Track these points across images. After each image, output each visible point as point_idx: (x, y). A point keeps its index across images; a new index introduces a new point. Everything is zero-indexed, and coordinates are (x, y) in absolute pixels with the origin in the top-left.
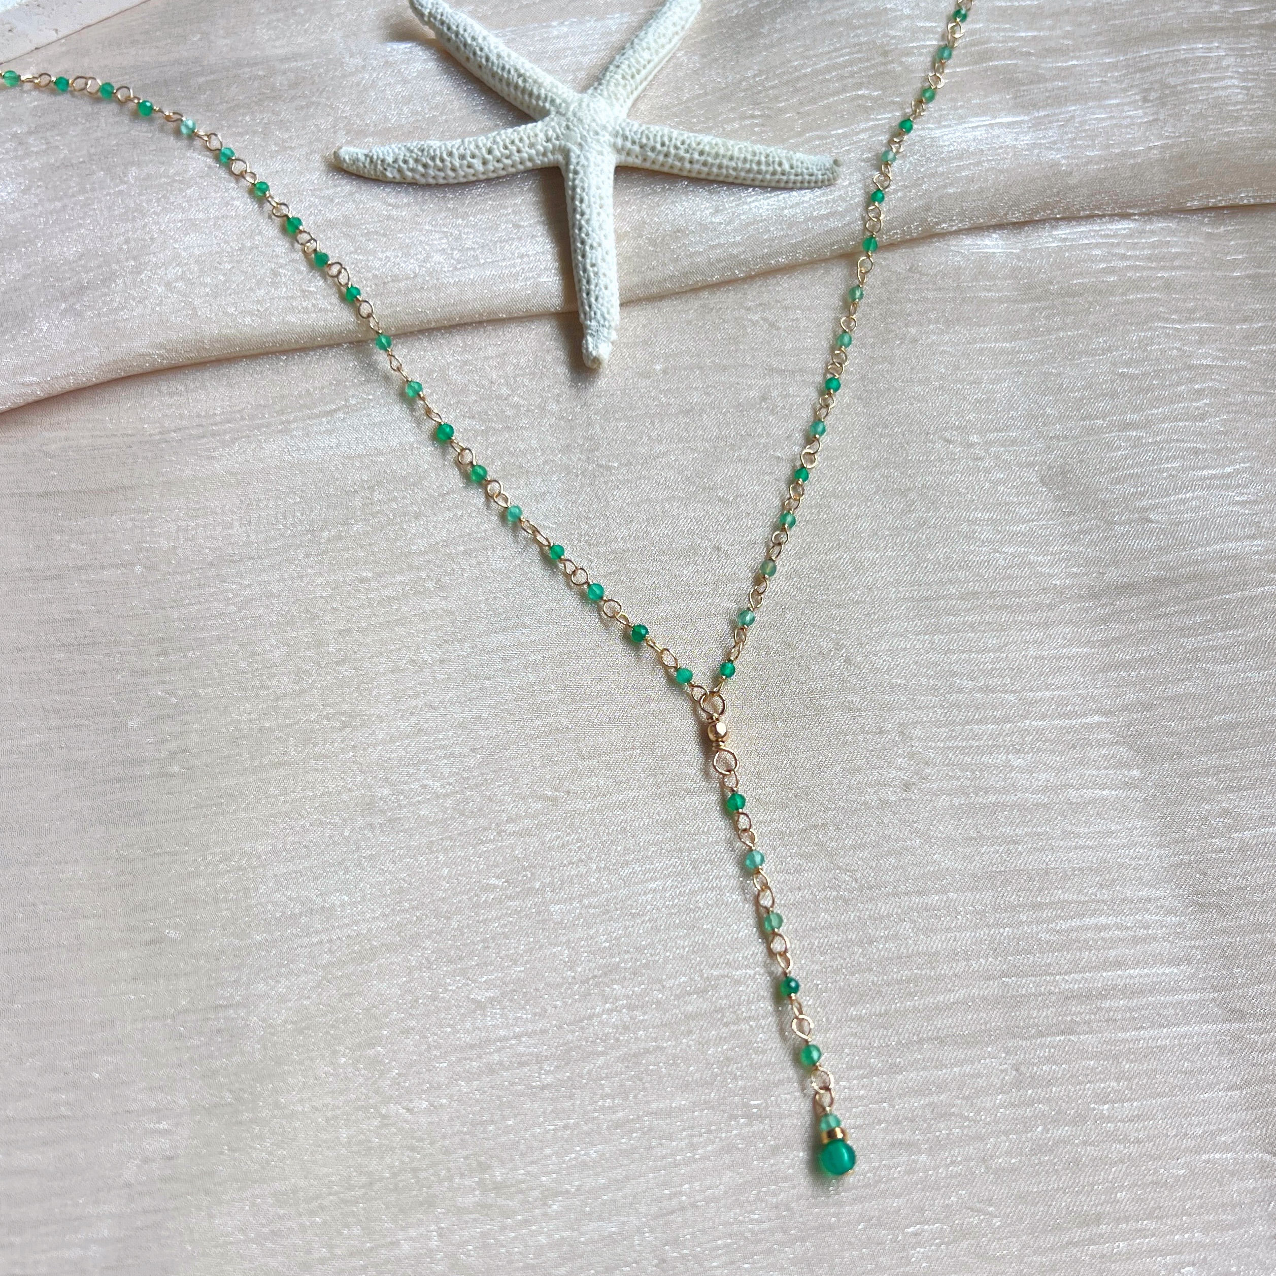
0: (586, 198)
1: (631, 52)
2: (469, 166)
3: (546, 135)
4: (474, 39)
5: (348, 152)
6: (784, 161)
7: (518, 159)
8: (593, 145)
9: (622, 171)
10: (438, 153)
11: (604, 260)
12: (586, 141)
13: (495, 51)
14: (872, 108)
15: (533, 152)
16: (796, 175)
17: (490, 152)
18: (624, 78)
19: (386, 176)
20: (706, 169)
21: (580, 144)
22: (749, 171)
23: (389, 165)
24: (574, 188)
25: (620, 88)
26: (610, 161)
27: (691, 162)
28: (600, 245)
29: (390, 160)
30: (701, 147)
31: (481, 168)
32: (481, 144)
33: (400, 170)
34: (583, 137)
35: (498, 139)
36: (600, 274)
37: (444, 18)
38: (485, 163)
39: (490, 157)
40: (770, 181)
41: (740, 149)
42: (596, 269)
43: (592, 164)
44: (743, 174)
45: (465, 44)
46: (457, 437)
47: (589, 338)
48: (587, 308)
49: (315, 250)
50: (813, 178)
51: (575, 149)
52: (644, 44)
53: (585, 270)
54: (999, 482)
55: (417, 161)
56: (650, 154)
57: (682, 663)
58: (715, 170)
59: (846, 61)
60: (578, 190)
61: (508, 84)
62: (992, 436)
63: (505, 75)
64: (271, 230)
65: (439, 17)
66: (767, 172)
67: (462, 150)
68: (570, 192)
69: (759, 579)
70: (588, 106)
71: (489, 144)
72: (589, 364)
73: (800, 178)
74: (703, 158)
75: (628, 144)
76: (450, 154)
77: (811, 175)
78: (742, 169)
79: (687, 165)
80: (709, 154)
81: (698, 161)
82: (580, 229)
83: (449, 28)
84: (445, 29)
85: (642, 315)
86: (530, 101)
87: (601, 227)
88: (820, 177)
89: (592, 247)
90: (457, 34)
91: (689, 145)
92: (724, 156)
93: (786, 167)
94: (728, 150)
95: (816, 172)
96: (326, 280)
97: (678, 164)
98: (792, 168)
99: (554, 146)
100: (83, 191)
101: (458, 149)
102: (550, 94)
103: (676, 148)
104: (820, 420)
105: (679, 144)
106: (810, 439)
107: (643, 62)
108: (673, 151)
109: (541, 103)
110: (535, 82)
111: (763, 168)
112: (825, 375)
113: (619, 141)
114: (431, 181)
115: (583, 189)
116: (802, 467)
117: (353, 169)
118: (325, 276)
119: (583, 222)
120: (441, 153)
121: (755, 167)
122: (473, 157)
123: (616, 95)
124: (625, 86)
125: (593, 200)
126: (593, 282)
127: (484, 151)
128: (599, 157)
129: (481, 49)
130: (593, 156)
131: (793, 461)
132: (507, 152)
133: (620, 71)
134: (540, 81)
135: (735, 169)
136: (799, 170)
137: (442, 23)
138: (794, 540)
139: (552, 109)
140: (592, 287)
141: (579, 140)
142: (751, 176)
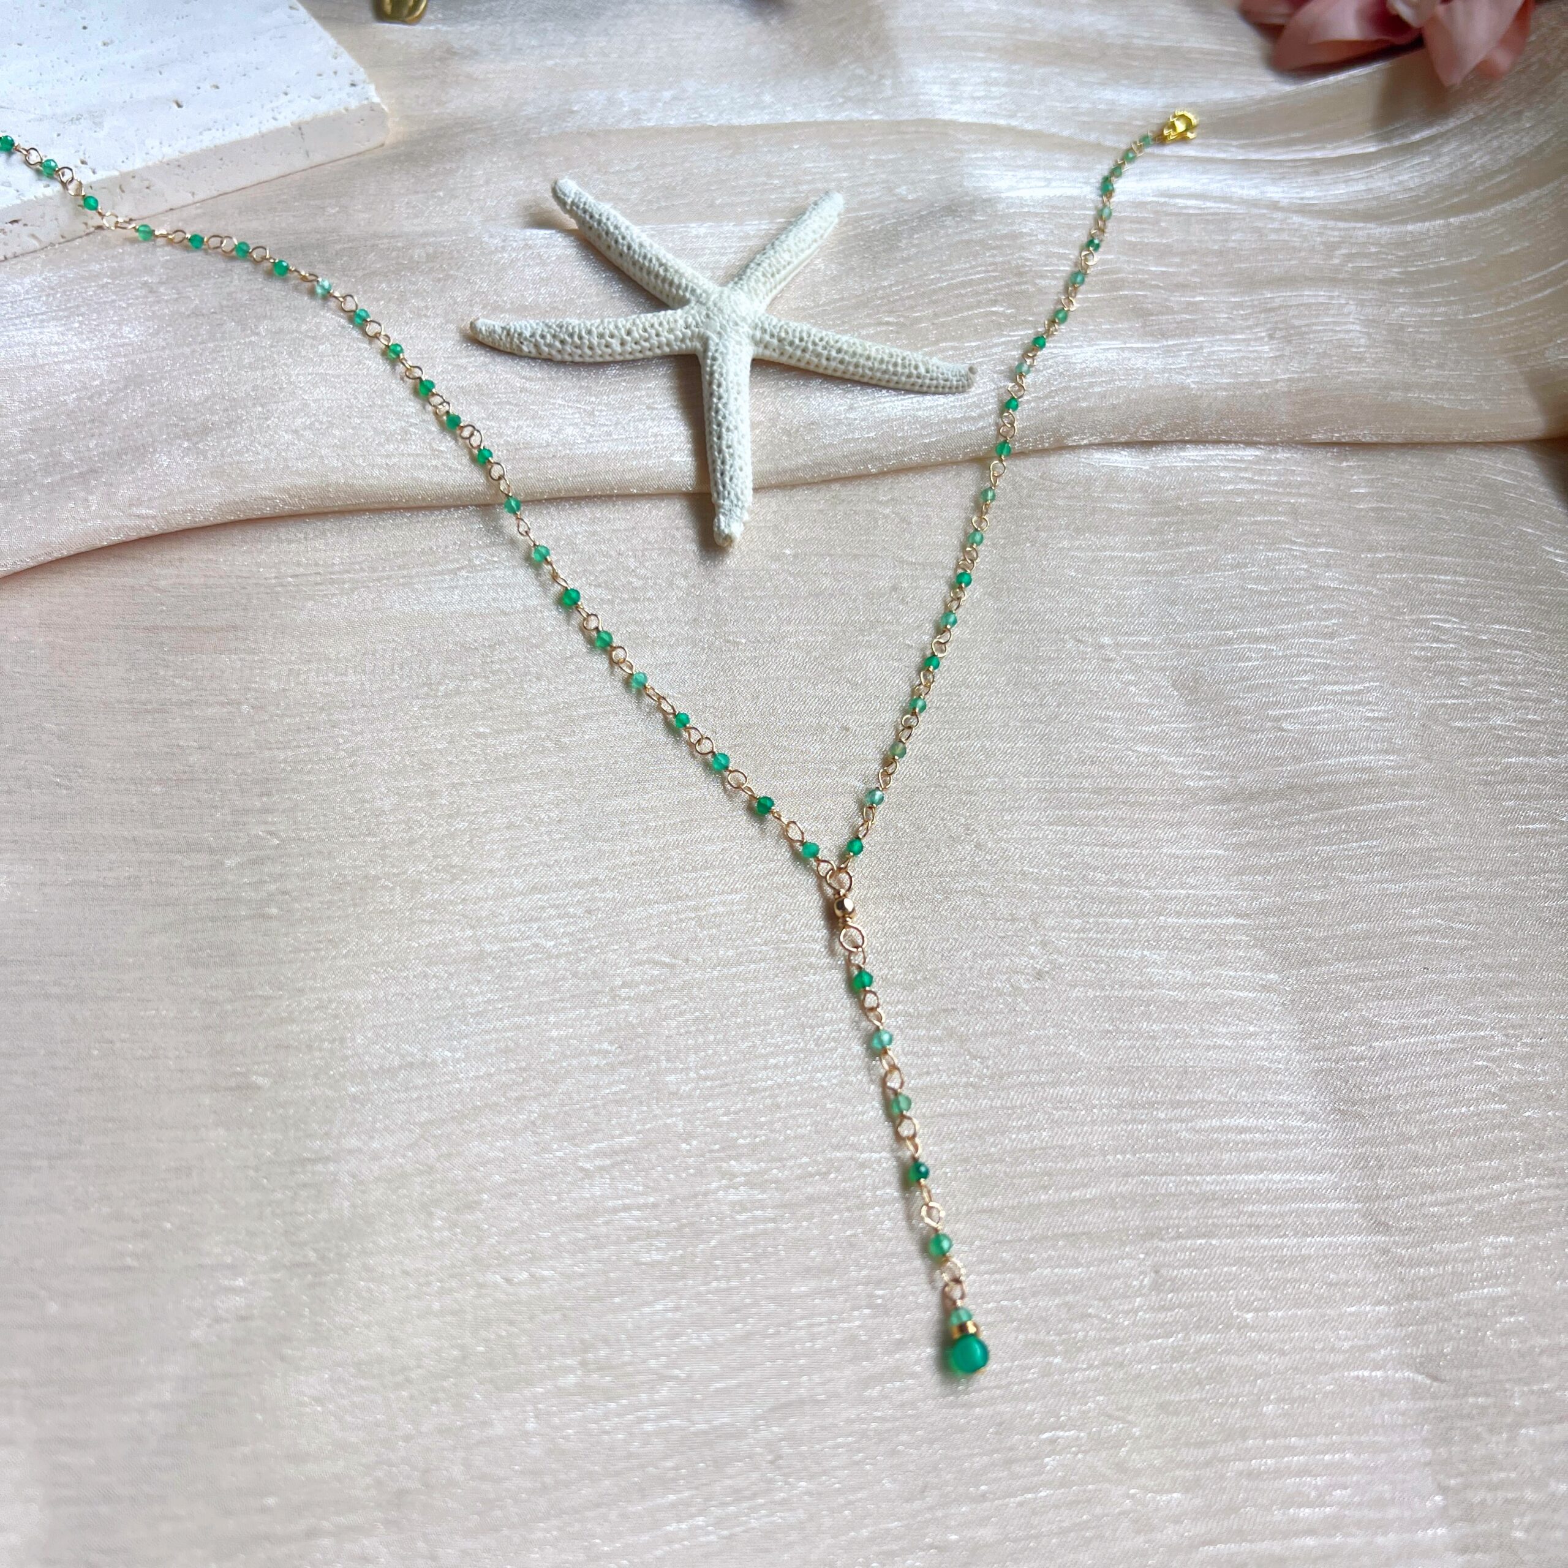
0: (724, 383)
1: (772, 252)
2: (607, 346)
3: (686, 322)
4: (616, 227)
5: (486, 323)
6: (920, 364)
7: (656, 343)
8: (732, 335)
9: (758, 364)
10: (577, 330)
11: (739, 443)
12: (725, 330)
13: (637, 241)
14: (1006, 326)
15: (672, 337)
16: (931, 379)
17: (629, 333)
18: (764, 275)
19: (521, 350)
20: (842, 367)
21: (719, 333)
22: (885, 372)
23: (526, 339)
24: (712, 374)
25: (760, 285)
26: (748, 352)
27: (828, 359)
28: (736, 428)
29: (527, 334)
30: (839, 345)
31: (618, 349)
32: (620, 325)
33: (536, 345)
34: (722, 326)
35: (638, 322)
36: (736, 456)
37: (587, 207)
38: (623, 343)
39: (629, 338)
40: (905, 383)
41: (877, 350)
42: (731, 451)
43: (730, 352)
44: (879, 375)
45: (607, 233)
46: (582, 603)
47: (721, 517)
48: (721, 488)
49: (448, 412)
50: (948, 383)
51: (714, 338)
52: (785, 246)
53: (720, 451)
54: (1130, 683)
55: (554, 336)
56: (787, 348)
57: (808, 838)
58: (851, 368)
59: (982, 279)
60: (716, 375)
61: (649, 273)
62: (1121, 639)
63: (647, 264)
64: (402, 391)
65: (582, 206)
66: (902, 374)
67: (601, 329)
68: (707, 377)
69: (888, 761)
70: (729, 297)
71: (628, 326)
72: (720, 541)
73: (935, 382)
74: (840, 356)
75: (767, 337)
76: (589, 332)
77: (946, 380)
78: (878, 370)
79: (824, 362)
80: (846, 353)
81: (835, 359)
82: (717, 412)
83: (592, 217)
84: (588, 217)
85: (774, 502)
86: (670, 290)
87: (738, 411)
88: (955, 383)
89: (728, 429)
90: (599, 222)
91: (827, 343)
92: (861, 356)
93: (922, 370)
94: (865, 349)
95: (951, 377)
96: (457, 441)
97: (815, 360)
98: (927, 372)
99: (693, 332)
100: (212, 337)
101: (597, 327)
102: (691, 285)
103: (814, 344)
104: (951, 612)
105: (817, 340)
106: (941, 629)
107: (783, 263)
108: (811, 347)
109: (681, 292)
110: (676, 272)
111: (899, 369)
112: (956, 570)
113: (758, 334)
114: (567, 358)
115: (721, 375)
116: (933, 655)
117: (489, 341)
118: (455, 438)
119: (720, 406)
120: (580, 331)
121: (891, 368)
122: (612, 336)
123: (755, 290)
124: (765, 284)
125: (730, 385)
126: (729, 462)
127: (623, 331)
128: (738, 347)
129: (624, 238)
130: (732, 345)
131: (923, 650)
132: (646, 335)
133: (761, 269)
134: (681, 271)
135: (871, 369)
136: (935, 375)
137: (585, 211)
138: (924, 725)
139: (693, 298)
140: (727, 467)
141: (719, 329)
142: (887, 377)
